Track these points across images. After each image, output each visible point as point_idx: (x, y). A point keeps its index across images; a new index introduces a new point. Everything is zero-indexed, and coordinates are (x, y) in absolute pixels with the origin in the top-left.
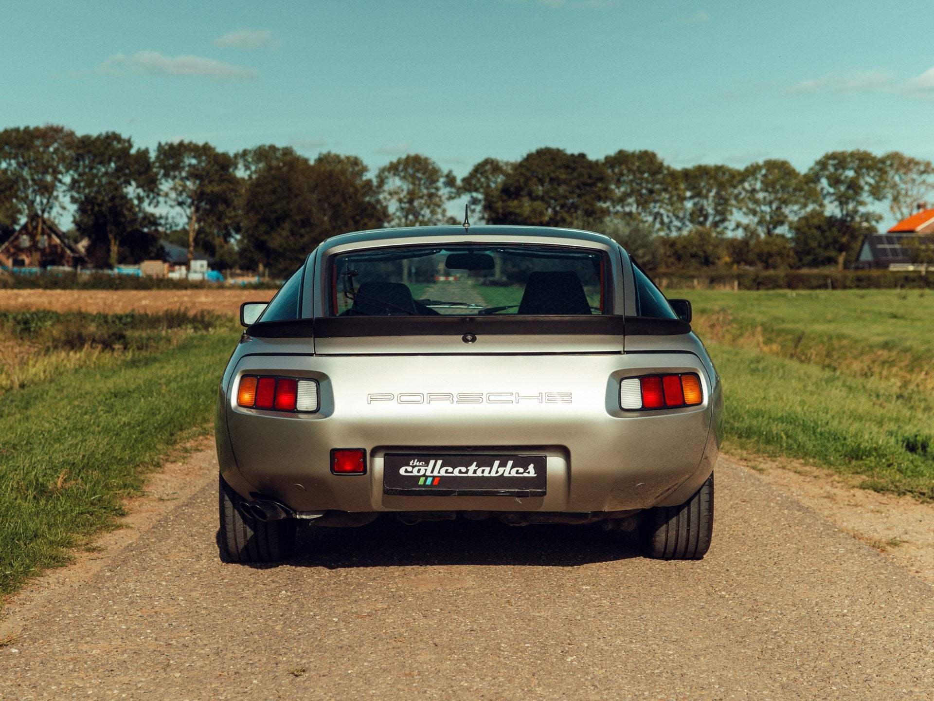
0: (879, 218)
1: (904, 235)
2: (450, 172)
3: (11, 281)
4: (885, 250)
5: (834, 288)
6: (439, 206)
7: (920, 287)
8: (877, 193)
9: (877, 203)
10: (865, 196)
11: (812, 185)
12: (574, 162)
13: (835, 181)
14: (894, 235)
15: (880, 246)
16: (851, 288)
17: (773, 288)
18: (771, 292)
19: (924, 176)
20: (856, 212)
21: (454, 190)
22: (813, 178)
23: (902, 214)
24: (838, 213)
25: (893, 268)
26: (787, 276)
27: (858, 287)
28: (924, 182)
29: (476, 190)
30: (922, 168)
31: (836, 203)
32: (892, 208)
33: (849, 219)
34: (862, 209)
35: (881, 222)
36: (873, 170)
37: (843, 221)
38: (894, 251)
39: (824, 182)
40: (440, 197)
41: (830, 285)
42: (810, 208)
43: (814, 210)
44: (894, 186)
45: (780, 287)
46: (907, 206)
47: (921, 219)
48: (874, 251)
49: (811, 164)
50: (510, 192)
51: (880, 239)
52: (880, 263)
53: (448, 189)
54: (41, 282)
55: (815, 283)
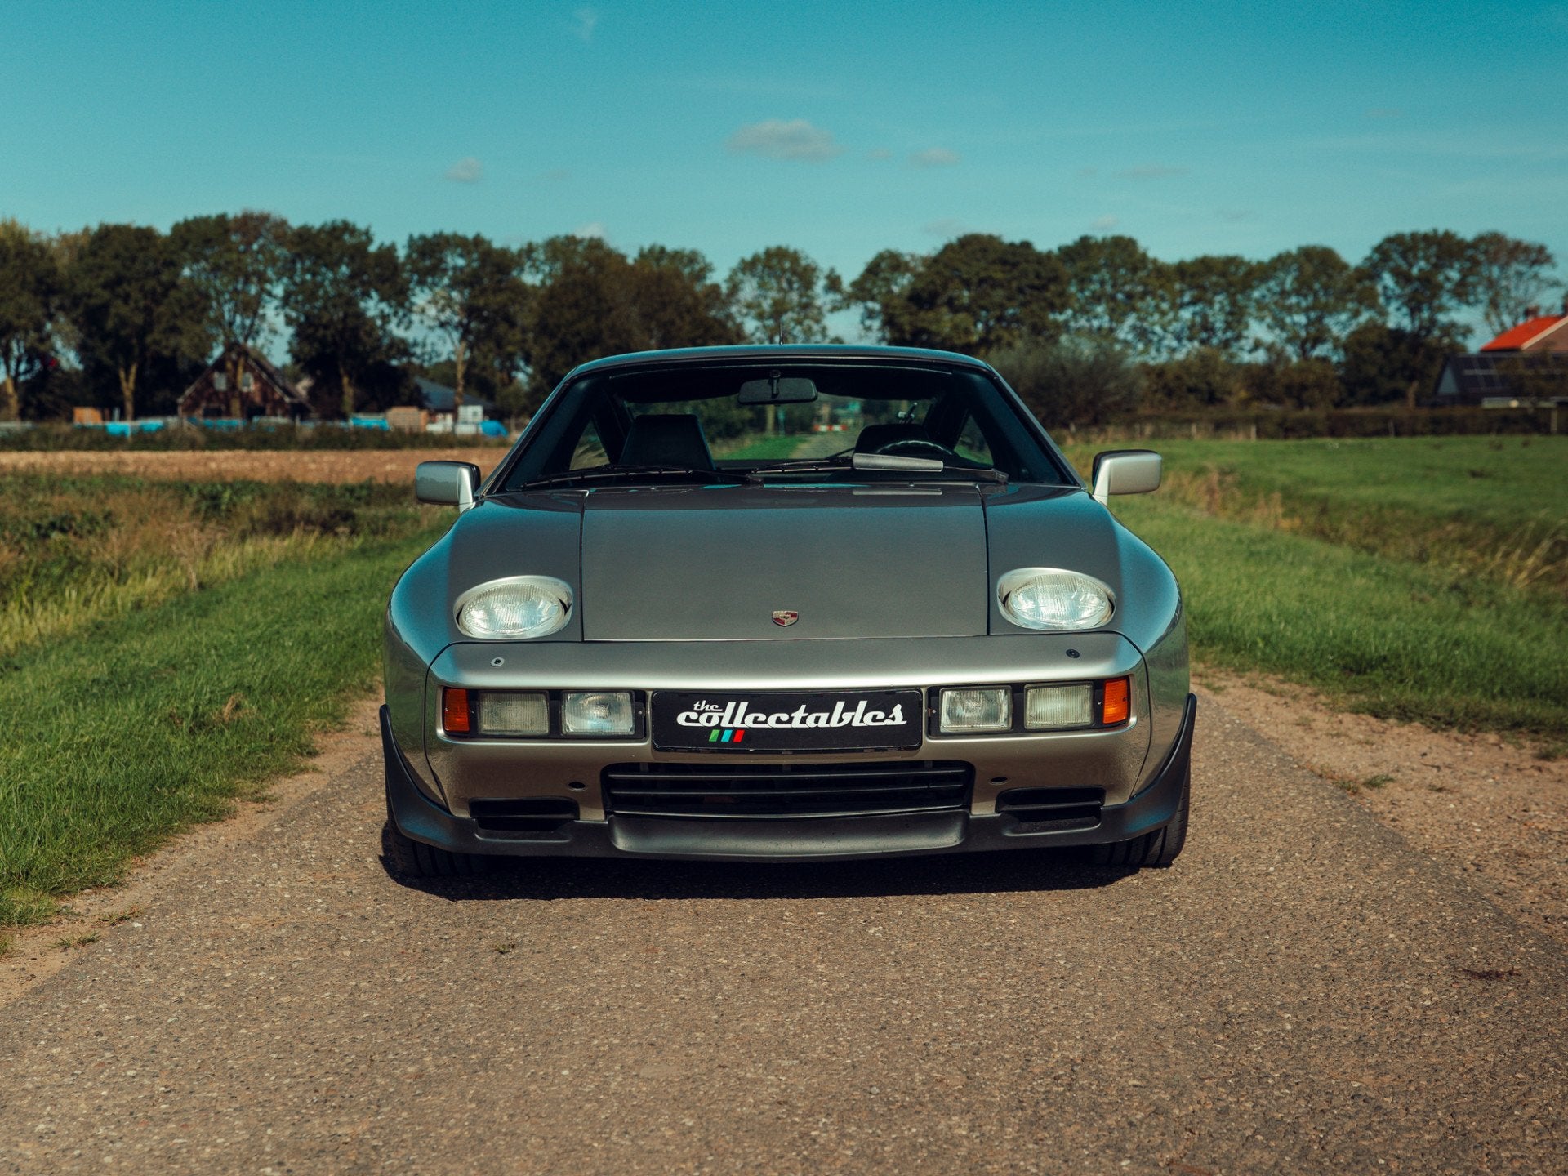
0: (1467, 331)
1: (1505, 355)
2: (832, 270)
3: (201, 438)
4: (1474, 377)
5: (1398, 434)
6: (818, 321)
7: (1525, 432)
8: (1462, 292)
9: (1464, 308)
10: (1446, 299)
11: (1367, 283)
12: (1014, 254)
13: (1402, 277)
14: (1489, 355)
15: (1468, 372)
16: (1423, 434)
17: (1309, 436)
18: (1305, 442)
19: (1536, 268)
20: (1433, 322)
21: (838, 297)
22: (1369, 273)
23: (1502, 324)
24: (1407, 324)
25: (1488, 404)
26: (1329, 418)
27: (1434, 433)
28: (1536, 276)
29: (873, 299)
30: (1533, 256)
31: (1405, 310)
32: (1487, 316)
33: (1423, 333)
34: (1442, 318)
35: (1470, 336)
36: (1458, 260)
37: (1415, 335)
38: (1489, 380)
39: (1388, 279)
40: (819, 308)
41: (1392, 430)
42: (1365, 317)
43: (1371, 320)
44: (1491, 284)
45: (1319, 434)
46: (1510, 314)
47: (1530, 332)
48: (1460, 379)
49: (1367, 252)
50: (921, 299)
51: (1469, 361)
52: (1469, 395)
53: (831, 297)
54: (245, 440)
55: (1370, 427)
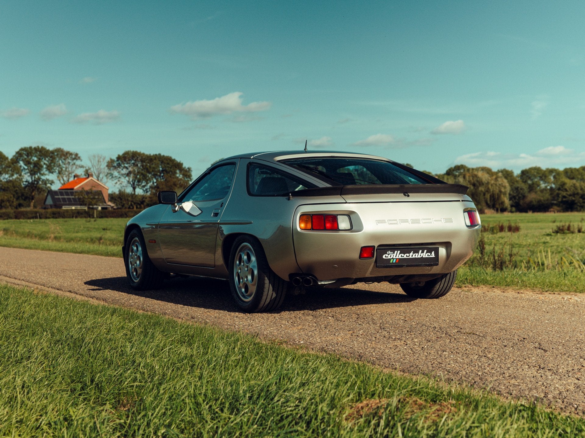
0: (52, 182)
1: (69, 191)
4: (59, 198)
5: (40, 218)
8: (50, 169)
9: (51, 174)
10: (44, 171)
11: (15, 164)
13: (28, 163)
14: (63, 191)
15: (56, 197)
16: (49, 218)
17: (7, 219)
18: (6, 221)
19: (75, 161)
20: (39, 179)
22: (15, 160)
23: (63, 180)
24: (29, 179)
25: (64, 208)
26: (15, 212)
28: (74, 164)
30: (73, 156)
31: (29, 174)
32: (58, 177)
33: (36, 183)
34: (43, 178)
35: (53, 184)
36: (47, 157)
37: (32, 183)
38: (64, 199)
39: (21, 163)
41: (38, 217)
42: (15, 176)
43: (17, 178)
44: (59, 165)
45: (11, 218)
46: (66, 177)
47: (76, 183)
48: (53, 199)
49: (14, 154)
51: (55, 193)
52: (57, 205)
55: (30, 216)
